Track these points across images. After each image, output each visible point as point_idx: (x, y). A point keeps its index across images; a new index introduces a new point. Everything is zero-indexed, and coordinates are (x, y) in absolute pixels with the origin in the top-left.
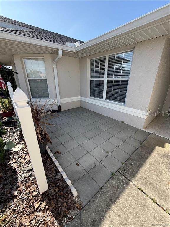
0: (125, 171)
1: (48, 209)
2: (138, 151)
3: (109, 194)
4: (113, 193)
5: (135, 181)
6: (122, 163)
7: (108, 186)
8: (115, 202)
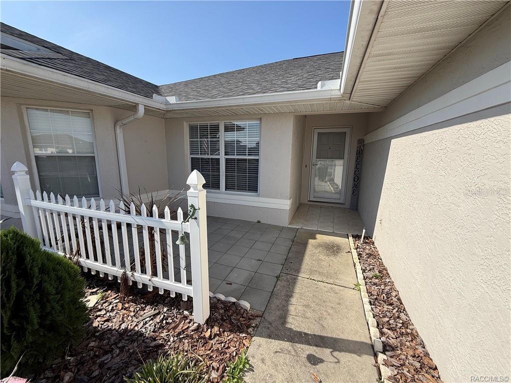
0: (289, 270)
1: (224, 332)
2: (292, 249)
3: (283, 293)
4: (287, 291)
5: (301, 275)
6: (282, 265)
7: (278, 287)
8: (292, 296)
